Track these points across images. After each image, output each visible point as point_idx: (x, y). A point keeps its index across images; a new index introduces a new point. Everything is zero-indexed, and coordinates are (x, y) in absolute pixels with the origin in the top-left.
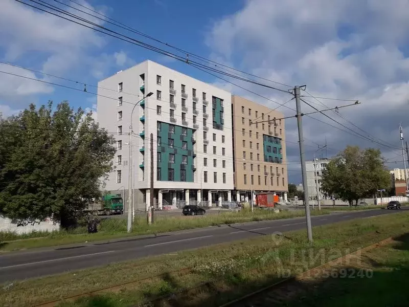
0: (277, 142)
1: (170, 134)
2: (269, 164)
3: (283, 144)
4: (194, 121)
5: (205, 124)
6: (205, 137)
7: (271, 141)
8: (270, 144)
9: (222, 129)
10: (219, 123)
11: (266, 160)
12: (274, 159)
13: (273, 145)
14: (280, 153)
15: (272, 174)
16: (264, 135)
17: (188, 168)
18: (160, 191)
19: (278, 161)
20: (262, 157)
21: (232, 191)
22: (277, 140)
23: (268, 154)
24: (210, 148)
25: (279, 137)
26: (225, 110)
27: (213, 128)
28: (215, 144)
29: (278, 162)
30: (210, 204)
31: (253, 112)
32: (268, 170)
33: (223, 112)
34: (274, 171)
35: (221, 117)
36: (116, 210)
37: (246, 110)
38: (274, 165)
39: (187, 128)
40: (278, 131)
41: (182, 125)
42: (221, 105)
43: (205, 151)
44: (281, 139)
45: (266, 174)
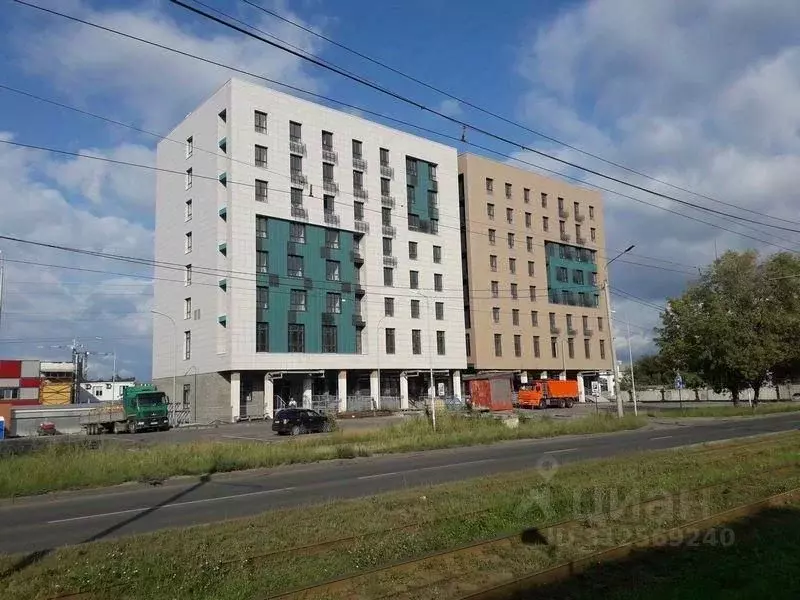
0: (584, 260)
1: (291, 245)
2: (561, 310)
3: (601, 263)
4: (358, 215)
5: (386, 220)
6: (387, 250)
7: (569, 257)
8: (563, 262)
9: (433, 232)
10: (424, 217)
11: (554, 299)
12: (576, 297)
13: (573, 265)
14: (592, 283)
15: (572, 332)
16: (546, 242)
17: (343, 323)
18: (267, 376)
19: (587, 301)
20: (542, 292)
21: (462, 372)
22: (585, 254)
23: (559, 286)
24: (401, 275)
25: (589, 245)
26: (440, 188)
27: (410, 229)
28: (414, 265)
29: (588, 304)
30: (405, 403)
31: (517, 191)
32: (561, 324)
33: (436, 192)
34: (577, 325)
35: (432, 204)
36: (148, 421)
37: (499, 187)
38: (577, 311)
39: (338, 230)
40: (585, 233)
41: (325, 225)
42: (431, 176)
43: (388, 281)
44: (593, 251)
45: (554, 331)
